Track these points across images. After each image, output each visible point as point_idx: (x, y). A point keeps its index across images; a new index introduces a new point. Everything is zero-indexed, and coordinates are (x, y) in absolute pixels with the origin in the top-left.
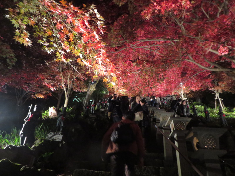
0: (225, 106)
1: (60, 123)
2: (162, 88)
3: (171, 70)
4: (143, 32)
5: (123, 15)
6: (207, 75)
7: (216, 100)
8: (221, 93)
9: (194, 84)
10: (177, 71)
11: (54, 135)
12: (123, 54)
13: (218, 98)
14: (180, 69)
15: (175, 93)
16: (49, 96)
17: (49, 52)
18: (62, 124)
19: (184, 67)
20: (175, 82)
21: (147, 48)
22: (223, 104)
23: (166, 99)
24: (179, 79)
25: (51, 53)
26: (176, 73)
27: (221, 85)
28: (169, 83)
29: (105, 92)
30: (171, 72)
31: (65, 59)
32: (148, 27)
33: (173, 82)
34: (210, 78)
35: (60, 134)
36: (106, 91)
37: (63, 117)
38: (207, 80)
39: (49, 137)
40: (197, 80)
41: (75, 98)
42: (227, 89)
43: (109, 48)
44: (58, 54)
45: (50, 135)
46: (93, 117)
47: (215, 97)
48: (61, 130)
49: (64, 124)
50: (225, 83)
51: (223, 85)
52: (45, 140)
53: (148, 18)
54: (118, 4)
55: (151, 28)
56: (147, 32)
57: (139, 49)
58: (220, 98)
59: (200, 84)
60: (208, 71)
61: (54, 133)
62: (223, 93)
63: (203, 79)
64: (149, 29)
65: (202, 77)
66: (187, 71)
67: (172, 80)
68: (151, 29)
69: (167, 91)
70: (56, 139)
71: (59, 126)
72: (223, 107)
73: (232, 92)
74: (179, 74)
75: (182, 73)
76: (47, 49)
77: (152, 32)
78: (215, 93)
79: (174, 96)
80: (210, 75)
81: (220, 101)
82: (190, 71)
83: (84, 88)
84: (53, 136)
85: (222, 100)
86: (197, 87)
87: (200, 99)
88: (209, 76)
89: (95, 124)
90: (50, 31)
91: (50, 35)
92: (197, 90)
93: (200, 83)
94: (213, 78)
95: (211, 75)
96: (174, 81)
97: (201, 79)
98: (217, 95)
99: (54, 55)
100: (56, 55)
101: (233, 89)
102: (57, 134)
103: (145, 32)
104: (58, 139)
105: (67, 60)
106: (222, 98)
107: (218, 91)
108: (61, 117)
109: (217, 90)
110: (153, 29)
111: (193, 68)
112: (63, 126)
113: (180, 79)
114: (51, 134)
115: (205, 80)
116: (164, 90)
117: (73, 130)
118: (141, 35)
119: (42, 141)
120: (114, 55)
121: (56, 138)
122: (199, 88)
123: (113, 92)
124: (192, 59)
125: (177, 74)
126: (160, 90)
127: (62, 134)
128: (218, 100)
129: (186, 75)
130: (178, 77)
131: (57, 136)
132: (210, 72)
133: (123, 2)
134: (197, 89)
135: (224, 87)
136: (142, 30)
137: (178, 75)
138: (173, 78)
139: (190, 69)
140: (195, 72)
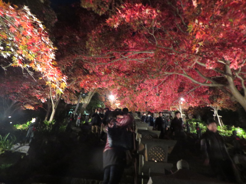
0: (224, 124)
1: (30, 134)
2: (158, 102)
3: (167, 85)
4: (135, 44)
5: (101, 24)
6: (205, 91)
7: (214, 117)
8: (220, 110)
9: (192, 99)
10: (174, 85)
11: (21, 146)
12: (115, 65)
13: (216, 115)
14: (177, 84)
15: (174, 108)
16: (39, 108)
17: (5, 56)
18: (32, 135)
19: (181, 82)
20: (172, 97)
21: (141, 61)
22: (222, 122)
23: (165, 115)
24: (175, 94)
25: (7, 57)
26: (173, 88)
27: (219, 101)
28: (165, 98)
29: (100, 106)
30: (167, 86)
31: (22, 64)
32: (140, 39)
33: (170, 97)
34: (207, 94)
35: (27, 146)
36: (102, 105)
37: (35, 127)
38: (204, 96)
39: (15, 148)
40: (195, 95)
41: (70, 111)
42: (225, 106)
43: (101, 59)
44: (15, 59)
45: (15, 146)
46: (78, 130)
47: (214, 114)
48: (30, 141)
49: (34, 136)
50: (223, 100)
51: (221, 102)
52: (6, 151)
53: (116, 26)
54: (98, 13)
55: (143, 40)
56: (139, 44)
57: (134, 62)
58: (219, 115)
59: (198, 101)
60: (206, 87)
61: (21, 144)
62: (222, 111)
63: (201, 95)
64: (141, 41)
65: (200, 92)
66: (185, 86)
67: (168, 94)
68: (143, 42)
69: (163, 106)
70: (21, 151)
71: (29, 136)
72: (222, 125)
73: (232, 109)
74: (176, 88)
75: (180, 88)
76: (2, 53)
77: (144, 44)
78: (214, 110)
79: (173, 112)
80: (207, 90)
81: (219, 119)
82: (187, 86)
83: (74, 100)
84: (19, 147)
85: (221, 118)
86: (195, 103)
87: (200, 116)
88: (207, 92)
89: (78, 138)
90: (6, 35)
91: (5, 39)
92: (195, 107)
93: (199, 99)
94: (211, 94)
95: (209, 91)
96: (170, 95)
97: (199, 95)
98: (216, 112)
99: (10, 59)
100: (12, 59)
101: (232, 106)
102: (24, 145)
103: (137, 44)
104: (24, 150)
105: (24, 65)
106: (220, 115)
107: (216, 109)
108: (32, 127)
109: (216, 107)
110: (145, 41)
111: (190, 83)
112: (33, 137)
113: (177, 94)
114: (18, 145)
115: (203, 96)
116: (159, 104)
117: (46, 142)
118: (133, 47)
119: (2, 152)
120: (106, 67)
121: (22, 149)
122: (197, 104)
123: (109, 105)
124: (185, 73)
125: (173, 90)
126: (155, 105)
127: (29, 145)
128: (216, 117)
129: (184, 90)
130: (175, 92)
131: (24, 147)
132: (207, 87)
133: (103, 11)
134: (195, 105)
135: (223, 103)
136: (134, 42)
137: (175, 90)
138: (169, 92)
139: (187, 84)
140: (192, 87)
